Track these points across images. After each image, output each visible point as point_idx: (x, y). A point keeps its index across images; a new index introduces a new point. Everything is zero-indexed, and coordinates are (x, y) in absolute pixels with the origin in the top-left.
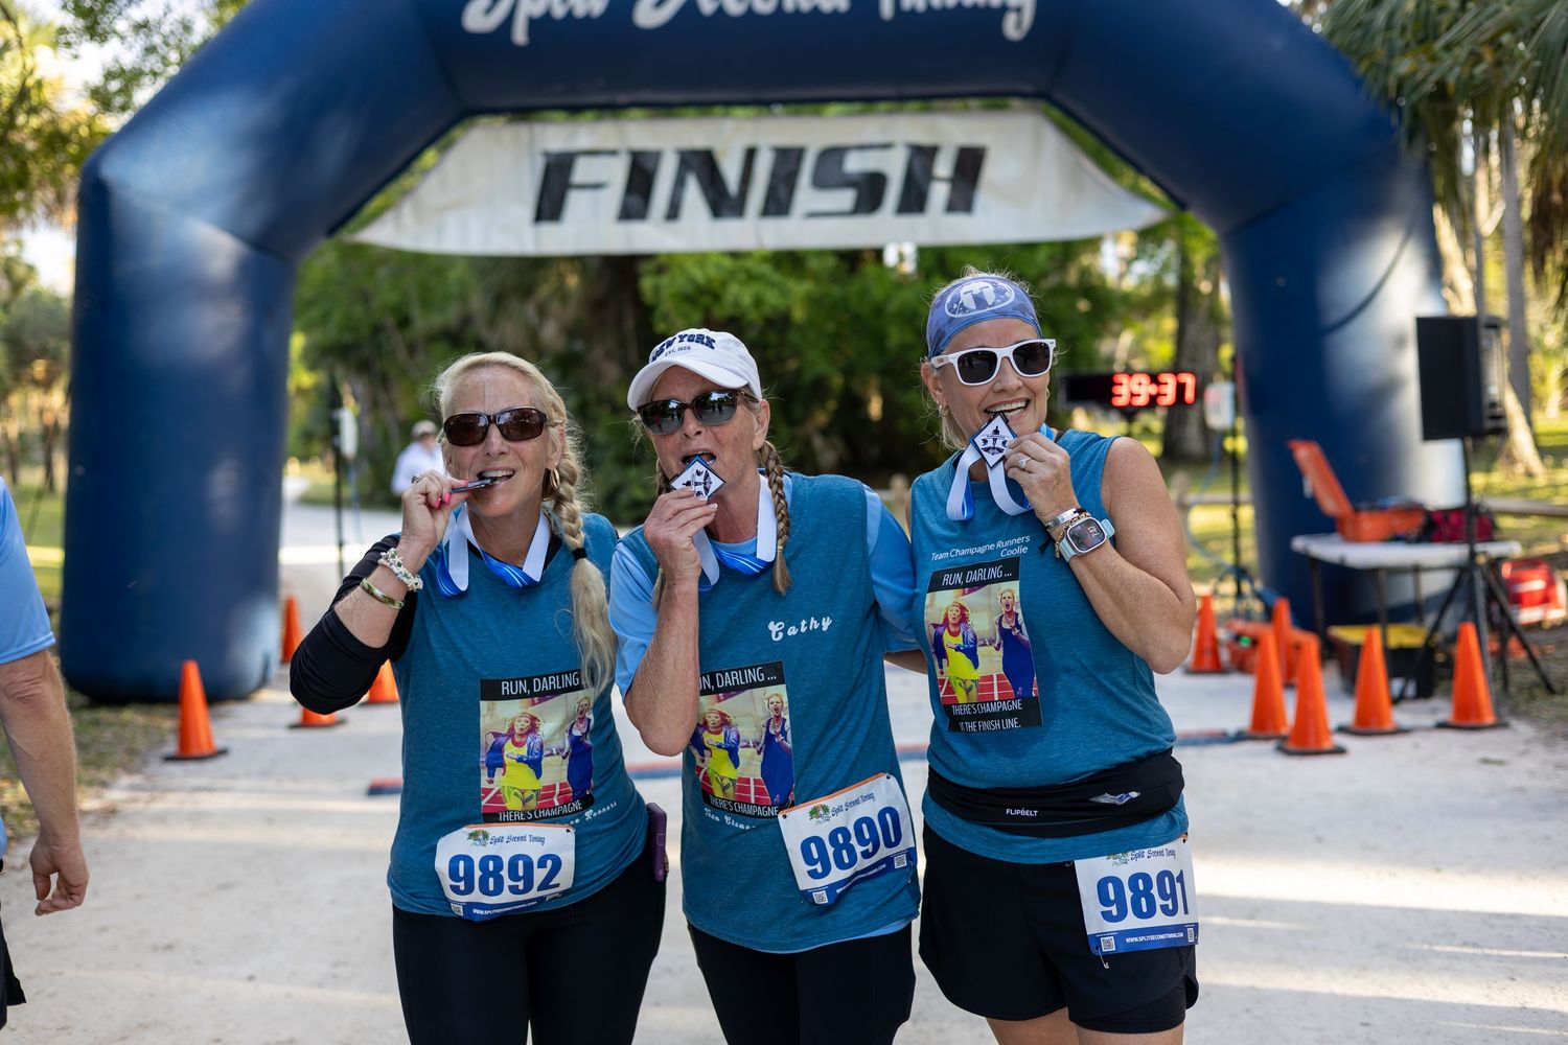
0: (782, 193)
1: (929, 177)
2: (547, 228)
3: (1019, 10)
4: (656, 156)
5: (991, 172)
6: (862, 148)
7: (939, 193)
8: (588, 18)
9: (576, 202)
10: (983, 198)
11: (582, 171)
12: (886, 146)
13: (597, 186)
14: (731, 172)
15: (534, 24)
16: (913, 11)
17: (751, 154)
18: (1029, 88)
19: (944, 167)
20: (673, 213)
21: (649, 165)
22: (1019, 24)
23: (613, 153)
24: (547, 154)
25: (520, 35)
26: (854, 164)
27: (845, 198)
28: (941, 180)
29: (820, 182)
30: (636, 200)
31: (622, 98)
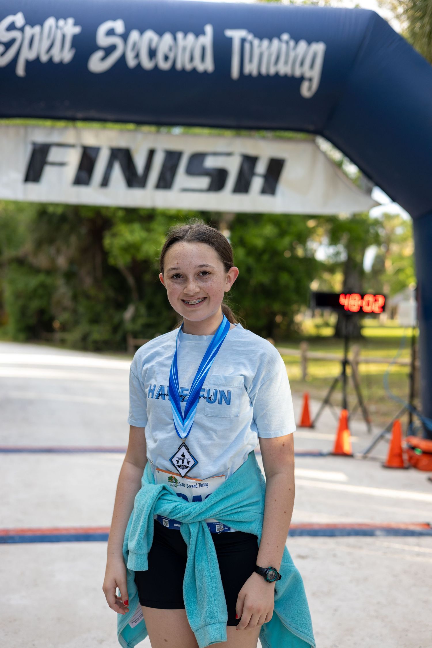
0: (168, 176)
1: (252, 173)
2: (31, 186)
3: (310, 80)
4: (97, 150)
5: (287, 174)
6: (215, 154)
7: (257, 183)
8: (61, 63)
9: (49, 172)
10: (282, 187)
11: (54, 155)
12: (229, 154)
13: (62, 164)
14: (140, 162)
15: (29, 64)
16: (250, 76)
17: (151, 153)
18: (311, 127)
19: (261, 168)
20: (105, 183)
22: (310, 88)
23: (72, 146)
24: (34, 144)
25: (20, 71)
26: (210, 163)
27: (204, 182)
28: (259, 175)
29: (190, 171)
30: (84, 175)
31: (79, 115)
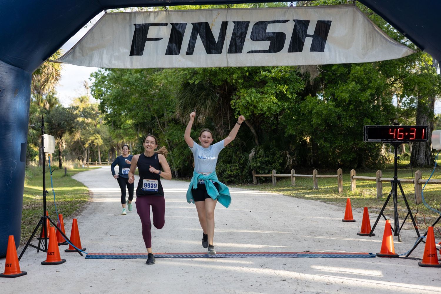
2: (136, 58)
5: (332, 34)
7: (308, 42)
11: (152, 32)
13: (158, 39)
14: (216, 33)
17: (225, 25)
19: (311, 30)
21: (181, 30)
26: (271, 29)
27: (266, 45)
